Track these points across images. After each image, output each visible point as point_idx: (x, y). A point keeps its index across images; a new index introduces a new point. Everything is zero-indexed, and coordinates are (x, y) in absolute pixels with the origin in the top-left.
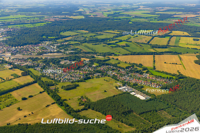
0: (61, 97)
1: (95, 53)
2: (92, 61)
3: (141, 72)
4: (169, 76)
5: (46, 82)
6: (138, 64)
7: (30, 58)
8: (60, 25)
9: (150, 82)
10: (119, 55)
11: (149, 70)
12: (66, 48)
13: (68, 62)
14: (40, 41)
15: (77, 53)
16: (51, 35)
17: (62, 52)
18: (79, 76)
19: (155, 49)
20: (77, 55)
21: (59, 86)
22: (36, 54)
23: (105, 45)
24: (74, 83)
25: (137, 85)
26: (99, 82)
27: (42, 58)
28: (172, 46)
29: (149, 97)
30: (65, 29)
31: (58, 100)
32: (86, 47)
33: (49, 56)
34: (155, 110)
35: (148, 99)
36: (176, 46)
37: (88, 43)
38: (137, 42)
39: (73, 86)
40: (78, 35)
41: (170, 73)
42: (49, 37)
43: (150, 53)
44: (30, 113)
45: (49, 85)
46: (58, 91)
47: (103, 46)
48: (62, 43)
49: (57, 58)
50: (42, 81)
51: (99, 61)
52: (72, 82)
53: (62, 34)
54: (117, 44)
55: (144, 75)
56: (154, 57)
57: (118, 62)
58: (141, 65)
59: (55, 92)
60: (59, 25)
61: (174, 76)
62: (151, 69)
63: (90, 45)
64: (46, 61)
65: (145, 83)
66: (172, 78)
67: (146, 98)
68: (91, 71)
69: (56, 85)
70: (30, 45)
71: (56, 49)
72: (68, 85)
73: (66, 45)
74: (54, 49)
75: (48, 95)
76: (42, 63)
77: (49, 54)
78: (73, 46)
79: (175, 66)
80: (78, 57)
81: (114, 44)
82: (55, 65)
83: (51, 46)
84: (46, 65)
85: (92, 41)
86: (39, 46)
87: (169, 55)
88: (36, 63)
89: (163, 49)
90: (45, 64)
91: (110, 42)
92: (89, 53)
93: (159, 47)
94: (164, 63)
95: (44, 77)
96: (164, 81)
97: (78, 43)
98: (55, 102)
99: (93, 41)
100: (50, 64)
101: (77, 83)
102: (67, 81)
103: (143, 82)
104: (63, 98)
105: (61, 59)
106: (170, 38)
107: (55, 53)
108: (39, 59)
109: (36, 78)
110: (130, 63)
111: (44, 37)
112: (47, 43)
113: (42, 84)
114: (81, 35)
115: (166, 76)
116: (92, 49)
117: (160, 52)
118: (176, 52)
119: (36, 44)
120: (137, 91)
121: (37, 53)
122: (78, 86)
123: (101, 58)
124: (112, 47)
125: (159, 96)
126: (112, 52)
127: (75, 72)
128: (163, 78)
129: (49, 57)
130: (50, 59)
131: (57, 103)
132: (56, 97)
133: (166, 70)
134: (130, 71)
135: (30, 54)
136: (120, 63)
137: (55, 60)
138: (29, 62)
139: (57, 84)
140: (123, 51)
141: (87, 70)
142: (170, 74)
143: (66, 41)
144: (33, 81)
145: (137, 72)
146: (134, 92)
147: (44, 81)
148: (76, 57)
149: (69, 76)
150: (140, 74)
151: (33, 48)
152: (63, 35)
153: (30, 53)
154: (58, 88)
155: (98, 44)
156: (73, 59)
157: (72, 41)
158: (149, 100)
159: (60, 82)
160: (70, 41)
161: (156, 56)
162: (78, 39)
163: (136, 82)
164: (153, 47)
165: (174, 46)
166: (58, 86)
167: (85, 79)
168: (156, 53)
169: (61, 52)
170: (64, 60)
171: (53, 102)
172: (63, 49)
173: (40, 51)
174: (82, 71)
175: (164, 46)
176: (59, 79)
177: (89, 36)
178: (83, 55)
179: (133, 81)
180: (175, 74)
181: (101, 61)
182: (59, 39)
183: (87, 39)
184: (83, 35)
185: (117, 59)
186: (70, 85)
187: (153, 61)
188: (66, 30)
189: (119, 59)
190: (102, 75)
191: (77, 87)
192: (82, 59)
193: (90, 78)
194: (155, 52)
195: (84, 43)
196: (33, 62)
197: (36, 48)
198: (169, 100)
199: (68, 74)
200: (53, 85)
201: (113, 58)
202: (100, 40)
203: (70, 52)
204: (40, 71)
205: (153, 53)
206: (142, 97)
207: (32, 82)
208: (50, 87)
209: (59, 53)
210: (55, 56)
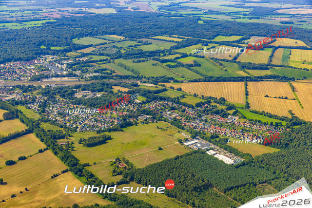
0: (78, 159)
1: (139, 78)
2: (134, 92)
3: (223, 113)
4: (275, 121)
5: (50, 131)
6: (218, 98)
7: (18, 86)
8: (72, 25)
9: (241, 132)
10: (182, 82)
11: (239, 110)
12: (84, 68)
13: (90, 94)
14: (36, 54)
15: (105, 78)
16: (55, 43)
17: (77, 76)
18: (111, 120)
19: (247, 70)
20: (105, 81)
21: (75, 138)
22: (29, 78)
23: (155, 62)
24: (102, 134)
25: (218, 137)
26: (149, 132)
27: (40, 87)
28: (277, 66)
29: (240, 160)
30: (81, 33)
31: (74, 165)
32: (122, 66)
33: (54, 82)
34: (253, 183)
35: (240, 163)
36: (285, 66)
37: (124, 59)
38: (215, 57)
39: (101, 139)
40: (106, 43)
41: (275, 114)
42: (52, 48)
43: (239, 77)
44: (23, 189)
45: (55, 138)
46: (73, 148)
47: (153, 65)
48: (77, 59)
49: (69, 87)
50: (43, 130)
51: (146, 93)
52: (99, 132)
53: (76, 41)
54: (179, 60)
55: (229, 119)
56: (246, 85)
57: (181, 94)
58: (223, 99)
59: (68, 149)
60: (70, 25)
61: (283, 120)
62: (242, 108)
63: (129, 63)
64: (49, 92)
65: (233, 133)
66: (280, 123)
67: (235, 162)
68: (132, 111)
69: (69, 138)
70: (18, 62)
71: (66, 70)
72: (91, 138)
73: (85, 63)
74: (62, 69)
75: (55, 156)
76: (41, 96)
77: (54, 79)
78: (97, 65)
79: (285, 102)
80: (107, 85)
81: (173, 62)
82: (65, 100)
83: (57, 65)
84: (49, 99)
85: (132, 55)
86: (34, 64)
87: (272, 82)
88: (31, 95)
89: (262, 70)
90: (46, 98)
91: (166, 58)
92: (127, 77)
93: (255, 67)
94: (265, 96)
95: (45, 122)
96: (265, 129)
97: (107, 59)
98: (68, 168)
99: (134, 54)
100: (55, 98)
101: (107, 133)
102: (88, 129)
103: (228, 132)
104: (82, 162)
105: (76, 88)
106: (273, 52)
107: (64, 76)
108: (35, 88)
109: (30, 124)
110: (203, 96)
111: (43, 47)
112: (50, 58)
113: (42, 135)
114: (112, 45)
115: (270, 120)
116: (133, 71)
117: (256, 76)
118: (285, 77)
119: (29, 60)
120: (218, 148)
121: (32, 78)
122: (110, 138)
123: (150, 86)
124: (169, 66)
125: (258, 157)
126: (170, 76)
127: (104, 114)
128: (265, 124)
129: (53, 86)
130: (56, 89)
131: (71, 170)
132: (70, 159)
133: (268, 110)
134: (204, 111)
135: (18, 78)
136: (185, 96)
137: (64, 90)
138: (17, 93)
139: (70, 136)
140: (189, 74)
141: (124, 108)
142: (276, 117)
143: (84, 55)
144: (26, 130)
145: (217, 113)
146: (213, 150)
147: (46, 130)
148: (103, 84)
149: (93, 120)
150: (223, 116)
151: (23, 68)
152: (79, 43)
153: (18, 76)
154: (72, 143)
155: (144, 61)
156: (98, 88)
157: (94, 55)
158: (241, 165)
159: (76, 131)
160: (92, 54)
161: (249, 83)
162: (105, 52)
163: (216, 131)
164: (244, 67)
165: (280, 66)
166: (72, 139)
167: (122, 126)
168: (250, 78)
169: (75, 75)
170: (82, 90)
171: (64, 169)
172: (79, 70)
173: (37, 74)
174: (116, 110)
175: (263, 65)
176: (74, 126)
177: (127, 46)
178: (116, 82)
179: (211, 131)
180: (286, 118)
181: (150, 92)
182: (71, 51)
183: (123, 51)
184: (114, 44)
185: (180, 89)
186: (95, 138)
187: (244, 92)
188: (83, 34)
189: (183, 89)
190: (154, 118)
191: (107, 141)
192: (116, 89)
193: (130, 124)
194: (247, 77)
195: (117, 58)
196: (25, 94)
197: (29, 68)
198: (277, 165)
199: (91, 117)
200: (63, 137)
201: (171, 87)
202: (147, 54)
203: (91, 75)
204: (38, 110)
205: (244, 78)
206: (228, 159)
207: (23, 131)
208: (58, 141)
209: (71, 77)
210: (64, 83)
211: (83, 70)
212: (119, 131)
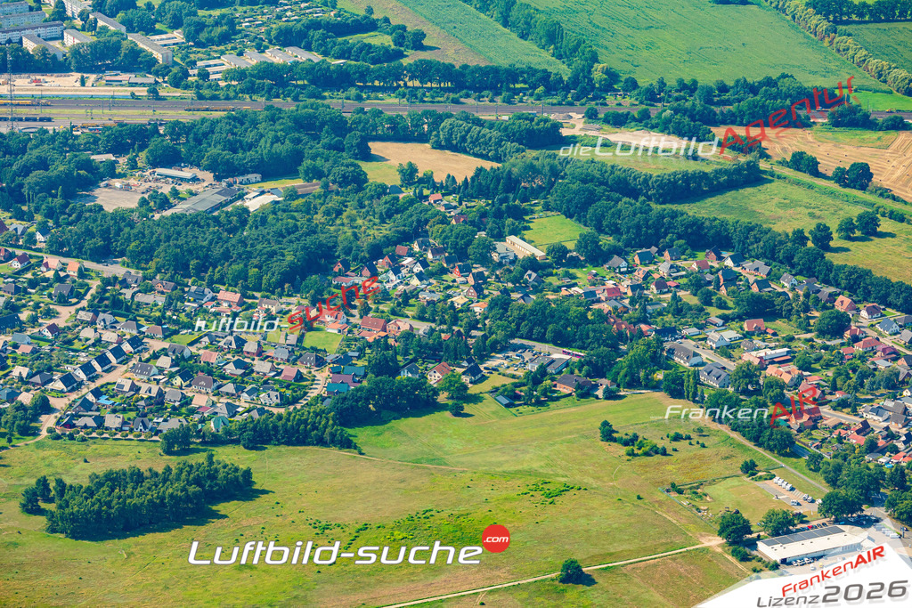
10: (898, 125)
13: (198, 192)
15: (342, 81)
17: (148, 65)
18: (291, 371)
24: (199, 459)
26: (531, 460)
49: (65, 141)
52: (178, 443)
68: (455, 315)
74: (61, 17)
80: (340, 127)
82: (19, 225)
101: (232, 457)
105: (118, 148)
122: (242, 487)
124: (835, 11)
126: (811, 84)
136: (886, 226)
149: (165, 362)
169: (137, 62)
170: (155, 162)
172: (176, 24)
176: (27, 398)
185: (858, 177)
189: (891, 173)
190: (598, 371)
192: (392, 160)
199: (156, 345)
203: (251, 59)
209: (109, 75)
210: (47, 112)
211: (201, 26)
212: (321, 442)
